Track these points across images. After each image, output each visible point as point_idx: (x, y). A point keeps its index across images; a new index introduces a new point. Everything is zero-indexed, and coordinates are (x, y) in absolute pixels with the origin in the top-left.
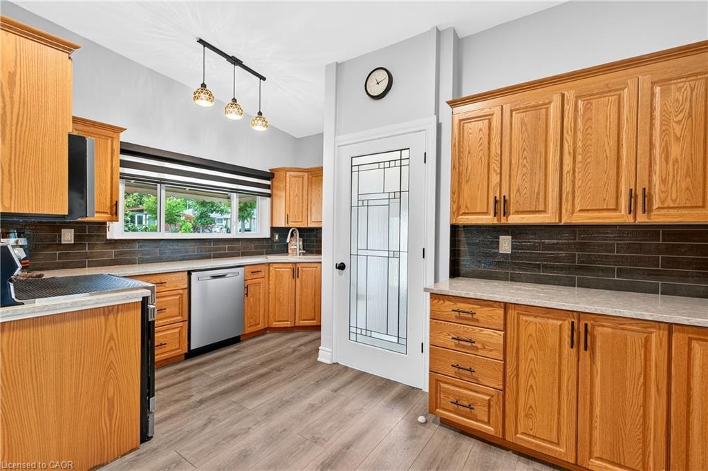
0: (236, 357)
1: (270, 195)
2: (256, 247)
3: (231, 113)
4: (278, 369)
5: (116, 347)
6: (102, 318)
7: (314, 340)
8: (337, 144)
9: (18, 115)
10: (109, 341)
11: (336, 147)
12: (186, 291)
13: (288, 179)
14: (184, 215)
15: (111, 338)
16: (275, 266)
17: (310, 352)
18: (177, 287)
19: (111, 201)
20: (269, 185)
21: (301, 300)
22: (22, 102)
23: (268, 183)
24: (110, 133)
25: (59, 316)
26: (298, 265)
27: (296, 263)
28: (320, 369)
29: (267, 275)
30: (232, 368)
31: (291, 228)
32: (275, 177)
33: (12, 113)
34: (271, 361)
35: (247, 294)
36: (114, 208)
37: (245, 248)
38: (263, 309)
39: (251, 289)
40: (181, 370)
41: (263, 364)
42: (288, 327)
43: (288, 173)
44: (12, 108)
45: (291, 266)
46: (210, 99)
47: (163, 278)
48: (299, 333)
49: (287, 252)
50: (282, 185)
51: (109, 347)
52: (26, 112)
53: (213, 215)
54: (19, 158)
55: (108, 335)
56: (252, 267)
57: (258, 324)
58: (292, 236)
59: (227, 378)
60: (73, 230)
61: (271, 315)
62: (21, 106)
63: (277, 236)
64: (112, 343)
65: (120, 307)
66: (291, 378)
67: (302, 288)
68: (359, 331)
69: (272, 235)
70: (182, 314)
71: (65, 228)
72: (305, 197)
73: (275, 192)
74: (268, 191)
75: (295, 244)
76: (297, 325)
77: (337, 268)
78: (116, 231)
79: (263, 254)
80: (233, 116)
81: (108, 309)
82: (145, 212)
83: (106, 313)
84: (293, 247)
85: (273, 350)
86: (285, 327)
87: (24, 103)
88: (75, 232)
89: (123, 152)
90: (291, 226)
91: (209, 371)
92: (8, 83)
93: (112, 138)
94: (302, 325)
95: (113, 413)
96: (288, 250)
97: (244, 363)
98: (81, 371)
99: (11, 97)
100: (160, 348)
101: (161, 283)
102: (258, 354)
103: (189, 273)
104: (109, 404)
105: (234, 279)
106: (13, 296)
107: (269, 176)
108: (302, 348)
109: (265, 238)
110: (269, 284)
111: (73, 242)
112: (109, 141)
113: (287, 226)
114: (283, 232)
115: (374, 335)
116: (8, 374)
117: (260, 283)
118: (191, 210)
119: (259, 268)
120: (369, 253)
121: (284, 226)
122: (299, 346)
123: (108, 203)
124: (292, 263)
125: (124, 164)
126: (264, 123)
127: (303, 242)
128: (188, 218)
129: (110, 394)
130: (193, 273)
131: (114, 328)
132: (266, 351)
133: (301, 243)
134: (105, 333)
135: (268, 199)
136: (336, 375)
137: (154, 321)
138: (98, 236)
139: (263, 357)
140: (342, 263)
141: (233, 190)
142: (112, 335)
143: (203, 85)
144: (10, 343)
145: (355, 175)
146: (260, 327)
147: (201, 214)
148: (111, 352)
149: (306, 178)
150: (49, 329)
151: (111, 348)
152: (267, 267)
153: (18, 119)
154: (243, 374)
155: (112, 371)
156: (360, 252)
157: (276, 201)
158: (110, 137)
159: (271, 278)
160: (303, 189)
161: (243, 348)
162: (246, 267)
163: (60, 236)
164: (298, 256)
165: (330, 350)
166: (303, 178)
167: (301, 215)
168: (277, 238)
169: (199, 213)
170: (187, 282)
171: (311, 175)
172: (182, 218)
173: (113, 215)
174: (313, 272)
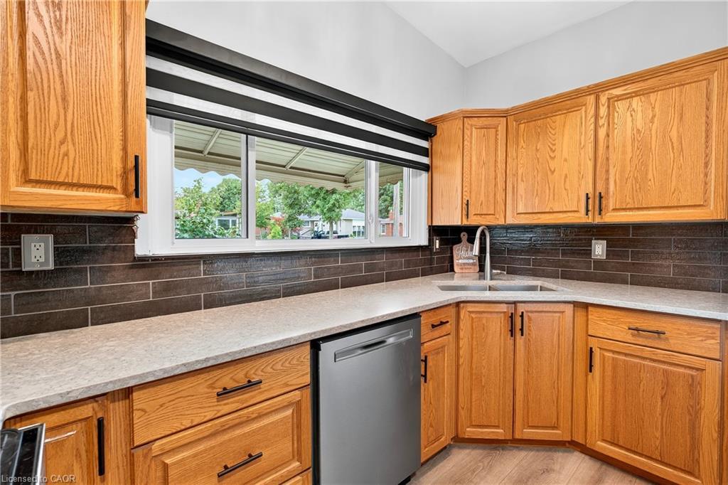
1: (426, 168)
2: (408, 263)
12: (308, 391)
13: (467, 132)
14: (274, 218)
16: (471, 308)
18: (286, 385)
19: (125, 159)
20: (427, 149)
21: (526, 384)
23: (424, 144)
26: (521, 307)
27: (515, 303)
29: (454, 330)
31: (478, 227)
32: (438, 133)
35: (425, 376)
36: (132, 176)
37: (392, 265)
42: (498, 439)
43: (468, 122)
45: (504, 308)
53: (303, 217)
56: (432, 313)
57: (441, 434)
60: (51, 237)
61: (463, 413)
63: (437, 241)
67: (528, 357)
69: (431, 240)
70: (299, 454)
71: (29, 231)
73: (437, 162)
76: (517, 436)
82: (238, 216)
84: (461, 261)
88: (55, 242)
90: (474, 223)
94: (530, 437)
96: (453, 266)
107: (428, 131)
109: (422, 246)
110: (458, 348)
111: (51, 266)
113: (465, 223)
114: (452, 234)
117: (443, 347)
118: (280, 213)
121: (459, 224)
123: (117, 164)
128: (277, 220)
135: (424, 176)
138: (114, 249)
141: (369, 155)
147: (290, 216)
149: (502, 129)
157: (440, 178)
159: (461, 335)
160: (496, 150)
162: (423, 317)
163: (18, 253)
166: (496, 128)
167: (492, 201)
168: (437, 247)
169: (287, 216)
170: (307, 368)
171: (516, 121)
172: (272, 221)
173: (128, 196)
174: (556, 323)
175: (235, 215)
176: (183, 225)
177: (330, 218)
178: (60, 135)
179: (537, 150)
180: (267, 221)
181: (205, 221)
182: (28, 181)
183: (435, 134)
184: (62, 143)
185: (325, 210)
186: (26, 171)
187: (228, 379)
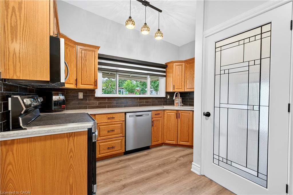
0: (146, 158)
1: (165, 76)
2: (158, 102)
3: (144, 30)
4: (168, 172)
5: (74, 156)
6: (66, 139)
7: (188, 154)
8: (204, 36)
9: (24, 26)
10: (70, 153)
11: (204, 38)
12: (124, 122)
13: (174, 67)
15: (71, 151)
16: (167, 111)
17: (186, 162)
18: (120, 120)
19: (94, 80)
20: (165, 71)
21: (181, 130)
22: (25, 18)
23: (164, 70)
24: (94, 49)
25: (43, 137)
26: (179, 112)
27: (178, 110)
28: (193, 178)
29: (163, 116)
30: (143, 165)
31: (175, 92)
32: (168, 66)
33: (20, 24)
34: (164, 164)
35: (153, 125)
36: (95, 83)
37: (153, 102)
38: (161, 133)
39: (155, 122)
40: (121, 161)
41: (159, 166)
42: (174, 144)
43: (174, 64)
44: (20, 23)
45: (175, 112)
46: (133, 23)
47: (114, 116)
48: (180, 148)
49: (174, 104)
50: (171, 71)
51: (70, 155)
52: (27, 24)
54: (24, 50)
55: (69, 149)
56: (155, 111)
57: (159, 141)
58: (176, 96)
59: (140, 172)
61: (165, 137)
62: (25, 21)
63: (169, 96)
64: (72, 154)
65: (76, 133)
66: (175, 181)
67: (181, 124)
68: (221, 159)
69: (166, 96)
70: (122, 133)
71: (80, 92)
72: (183, 75)
73: (168, 74)
74: (164, 74)
75: (178, 100)
76: (178, 143)
77: (204, 115)
78: (99, 93)
79: (162, 105)
80: (145, 33)
81: (70, 134)
82: (124, 89)
83: (68, 136)
84: (176, 102)
85: (166, 157)
86: (172, 144)
87: (26, 19)
88: (83, 94)
89: (100, 58)
90: (176, 91)
91: (133, 164)
92: (18, 9)
93: (95, 51)
94: (181, 144)
95: (72, 193)
96: (174, 103)
97: (150, 163)
98: (55, 168)
99: (20, 16)
100: (112, 149)
101: (113, 118)
102: (158, 158)
103: (125, 113)
104: (70, 188)
105: (147, 117)
106: (21, 125)
107: (165, 66)
108: (182, 158)
109: (163, 97)
110: (164, 121)
111: (82, 98)
112: (94, 53)
113: (173, 91)
114: (171, 94)
115: (233, 164)
116: (17, 167)
117: (159, 120)
118: (138, 88)
119: (159, 112)
120: (229, 106)
122: (180, 157)
123: (93, 81)
124: (176, 110)
125: (100, 64)
126: (161, 34)
127: (182, 100)
128: (138, 90)
129: (71, 182)
130: (127, 114)
131: (72, 144)
132: (162, 157)
133: (181, 100)
134: (68, 147)
135: (165, 78)
136: (205, 186)
137: (96, 142)
138: (92, 95)
139: (160, 161)
140: (207, 112)
141: (148, 74)
142: (71, 149)
143: (130, 17)
144: (18, 151)
145: (218, 54)
146: (160, 142)
147: (142, 89)
148: (71, 158)
149: (184, 65)
150: (38, 144)
151: (71, 156)
152: (163, 112)
153: (23, 28)
154: (149, 170)
155: (71, 169)
156: (222, 105)
157: (168, 79)
158: (94, 51)
159: (165, 118)
160: (182, 71)
161: (150, 153)
162: (153, 112)
163: (78, 96)
164: (179, 107)
165: (199, 166)
166: (182, 66)
167: (181, 85)
168: (169, 97)
169: (141, 89)
170: (124, 118)
171: (187, 64)
172: (136, 91)
173: (95, 86)
174: (188, 116)
175: (123, 88)
176: (105, 92)
177: (157, 90)
178: (86, 77)
179: (191, 72)
180: (134, 91)
181: (111, 90)
182: (82, 84)
183: (167, 67)
184: (86, 78)
185: (155, 87)
186: (82, 83)
187: (109, 116)
